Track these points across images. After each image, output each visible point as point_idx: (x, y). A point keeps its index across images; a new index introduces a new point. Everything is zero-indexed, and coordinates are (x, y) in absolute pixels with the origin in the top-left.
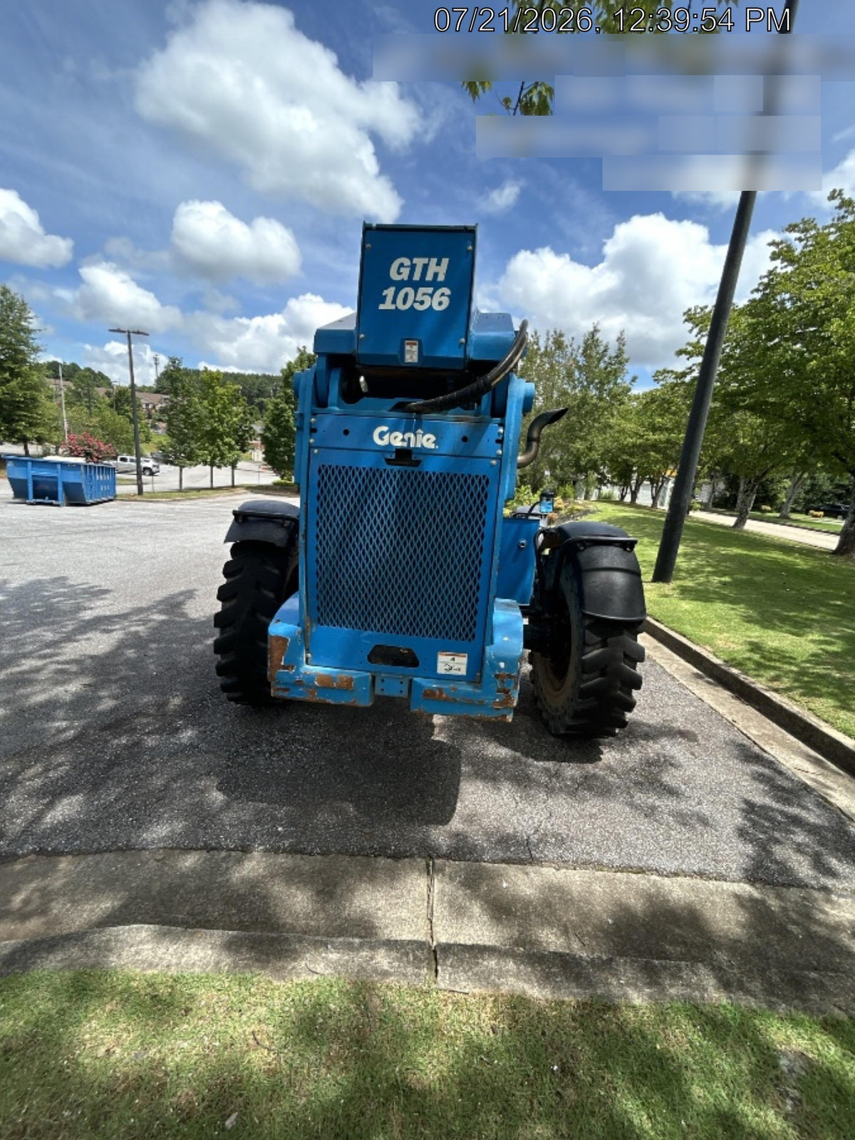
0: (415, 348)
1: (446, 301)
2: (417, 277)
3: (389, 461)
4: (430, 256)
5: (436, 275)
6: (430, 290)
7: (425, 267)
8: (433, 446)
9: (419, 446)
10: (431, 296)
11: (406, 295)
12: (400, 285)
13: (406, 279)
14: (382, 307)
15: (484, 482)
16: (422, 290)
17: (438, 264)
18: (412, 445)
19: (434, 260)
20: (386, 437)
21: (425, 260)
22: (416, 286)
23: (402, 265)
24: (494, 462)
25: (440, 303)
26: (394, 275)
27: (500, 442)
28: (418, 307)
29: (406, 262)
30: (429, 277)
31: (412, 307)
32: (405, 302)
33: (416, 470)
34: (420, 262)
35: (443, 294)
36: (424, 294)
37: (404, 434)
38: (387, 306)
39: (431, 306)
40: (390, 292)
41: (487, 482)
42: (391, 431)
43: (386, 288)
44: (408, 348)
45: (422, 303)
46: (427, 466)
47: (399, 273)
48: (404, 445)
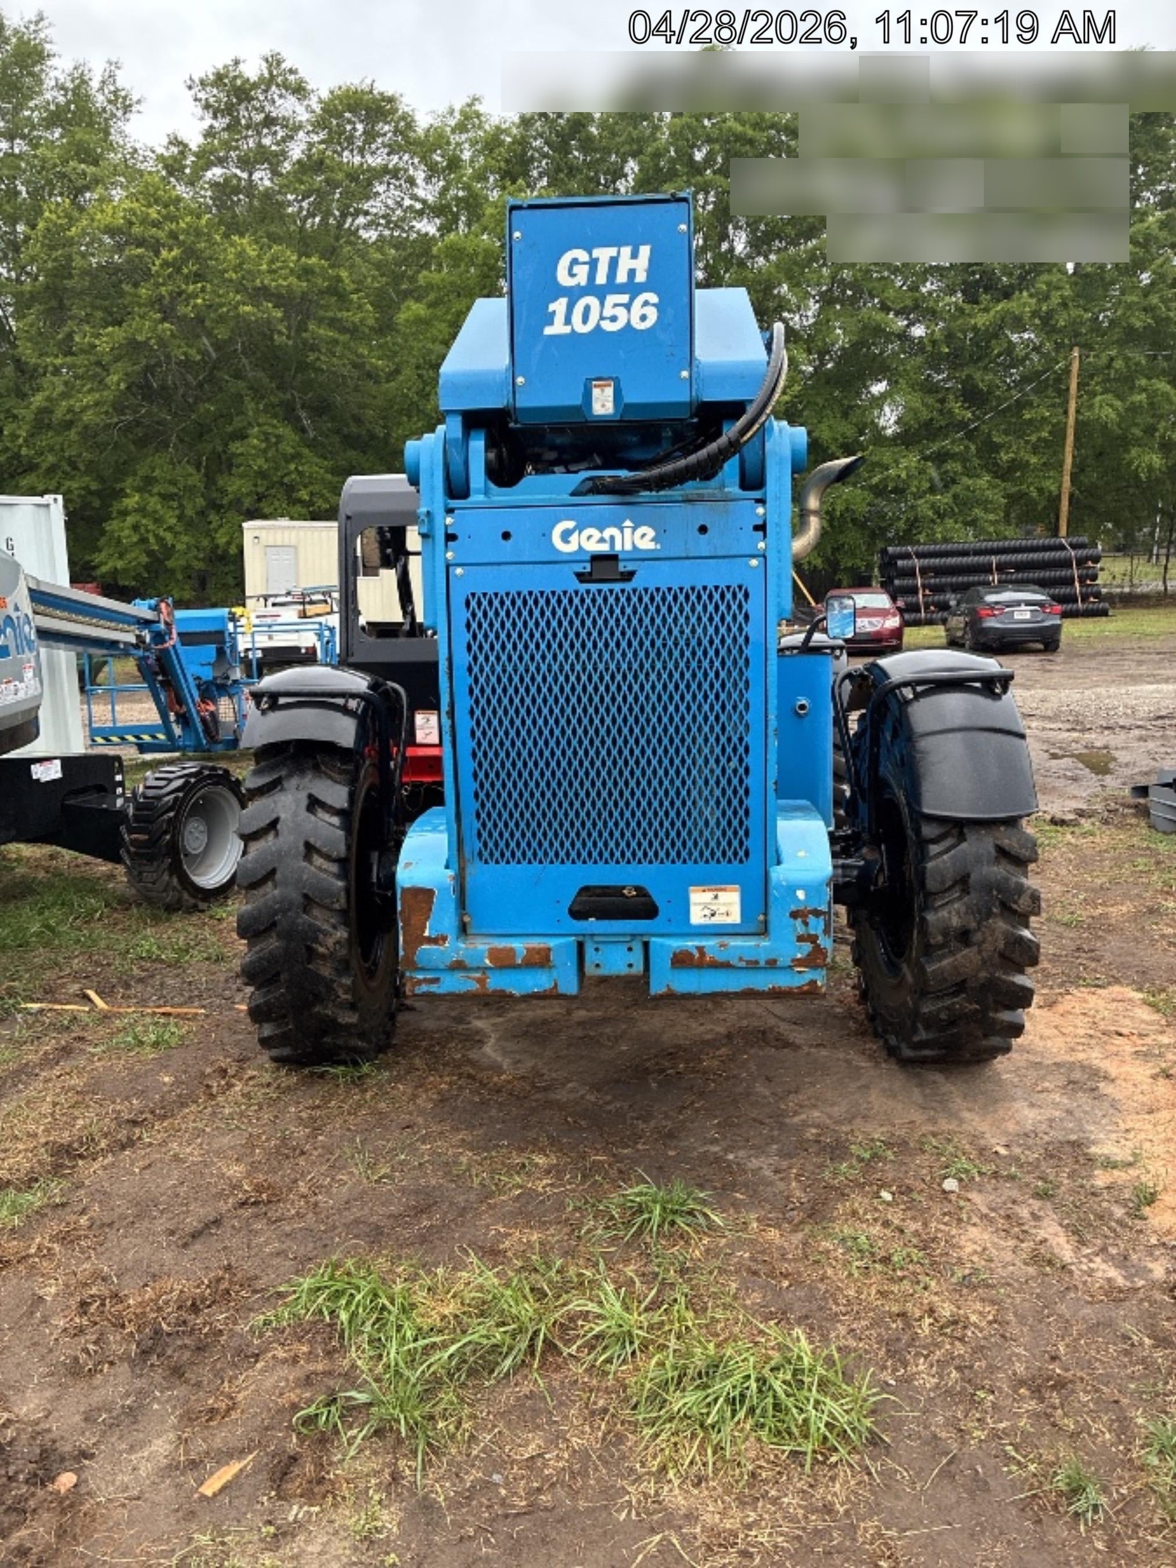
0: (609, 391)
1: (652, 315)
2: (601, 279)
3: (581, 577)
4: (619, 244)
5: (632, 273)
6: (624, 298)
7: (614, 262)
9: (628, 547)
10: (628, 307)
11: (587, 309)
12: (574, 294)
13: (583, 283)
14: (548, 331)
15: (740, 596)
16: (611, 299)
17: (634, 255)
18: (618, 547)
19: (626, 251)
20: (574, 538)
21: (612, 251)
22: (601, 293)
23: (575, 262)
24: (754, 562)
25: (643, 318)
26: (563, 278)
27: (761, 528)
28: (608, 326)
29: (582, 255)
30: (622, 277)
31: (598, 326)
32: (585, 319)
33: (628, 586)
34: (603, 254)
35: (646, 303)
36: (616, 305)
37: (601, 531)
38: (557, 328)
39: (628, 323)
40: (559, 306)
41: (746, 595)
42: (580, 528)
43: (555, 299)
44: (596, 392)
45: (614, 319)
46: (645, 579)
47: (572, 275)
48: (604, 548)
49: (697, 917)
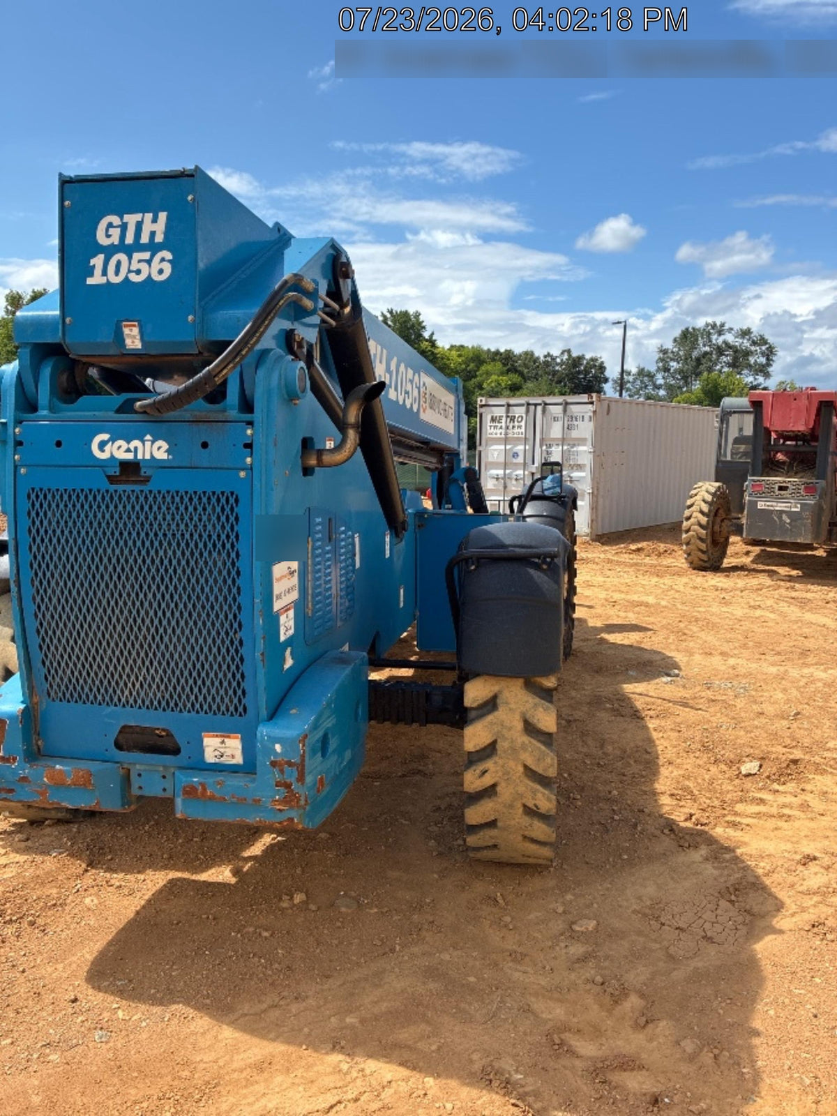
0: (136, 331)
1: (168, 269)
2: (129, 240)
3: (112, 480)
4: (144, 211)
5: (153, 234)
6: (147, 255)
7: (139, 226)
8: (165, 456)
9: (148, 457)
10: (149, 262)
11: (119, 263)
12: (109, 251)
13: (116, 243)
14: (90, 281)
15: (232, 501)
16: (137, 256)
17: (155, 220)
18: (140, 457)
19: (149, 216)
20: (107, 448)
21: (138, 217)
22: (129, 251)
23: (110, 225)
24: (242, 474)
25: (161, 272)
26: (102, 240)
27: (249, 446)
28: (134, 278)
29: (115, 220)
30: (145, 239)
31: (127, 278)
32: (117, 273)
33: (146, 488)
34: (132, 219)
35: (163, 260)
36: (140, 261)
37: (128, 443)
38: (96, 279)
39: (150, 275)
40: (98, 261)
41: (237, 501)
42: (113, 440)
43: (94, 256)
44: (126, 331)
45: (138, 272)
46: (158, 483)
47: (108, 236)
48: (130, 456)
49: (210, 757)
